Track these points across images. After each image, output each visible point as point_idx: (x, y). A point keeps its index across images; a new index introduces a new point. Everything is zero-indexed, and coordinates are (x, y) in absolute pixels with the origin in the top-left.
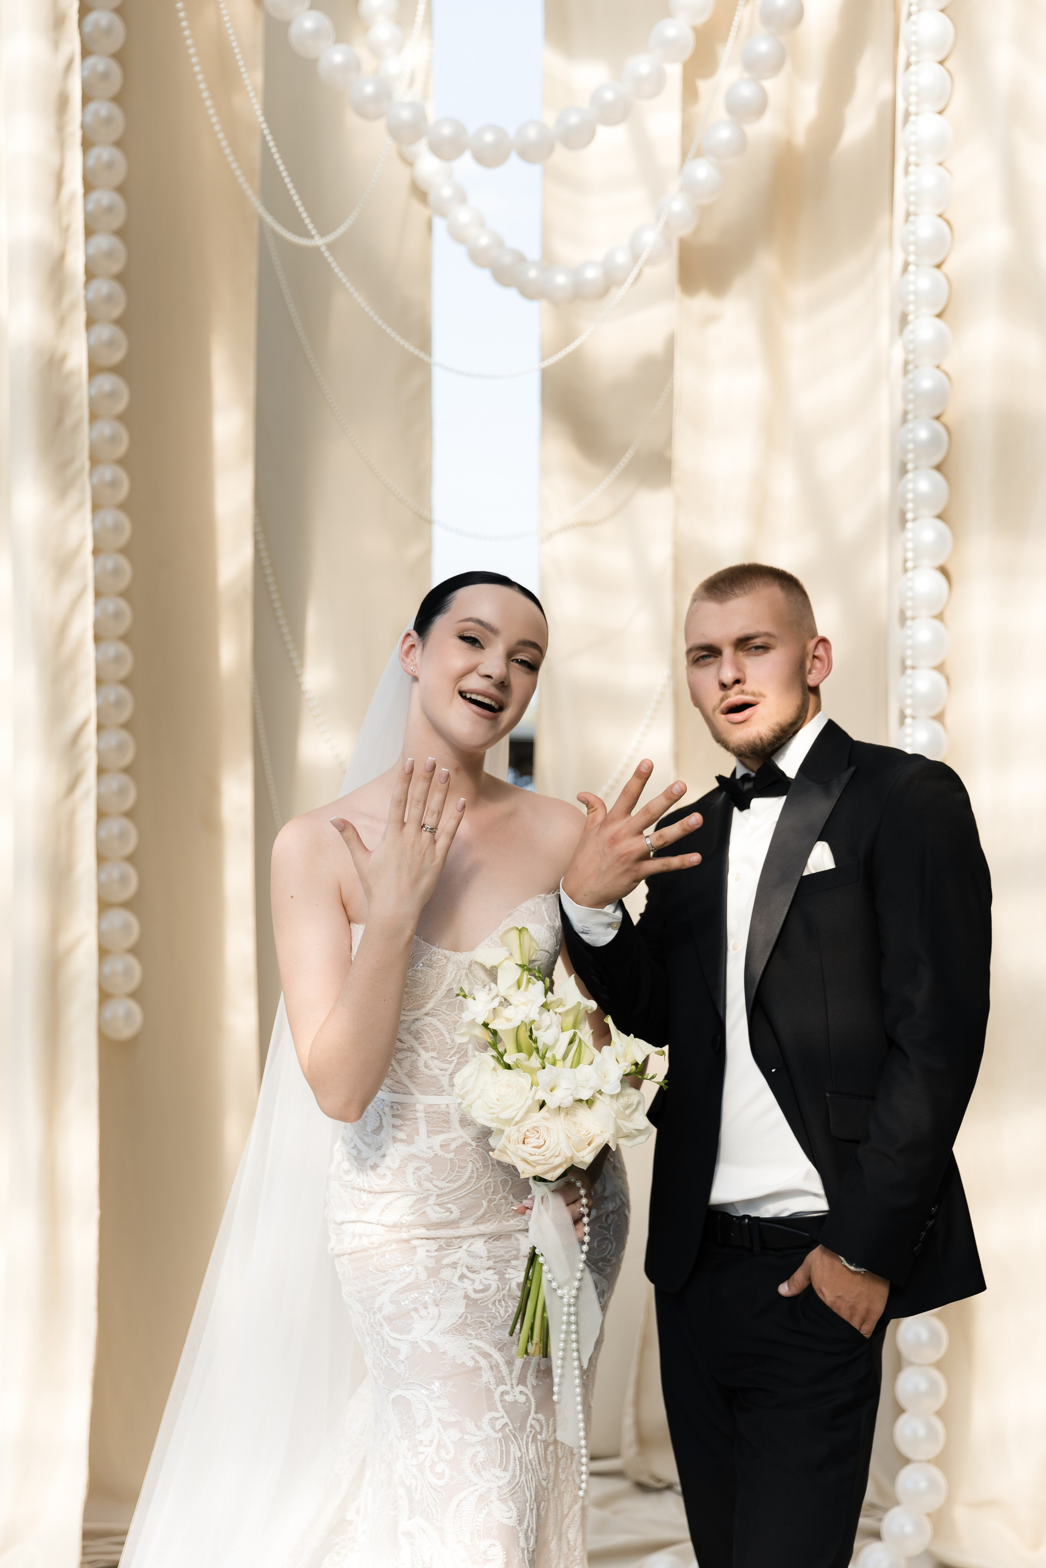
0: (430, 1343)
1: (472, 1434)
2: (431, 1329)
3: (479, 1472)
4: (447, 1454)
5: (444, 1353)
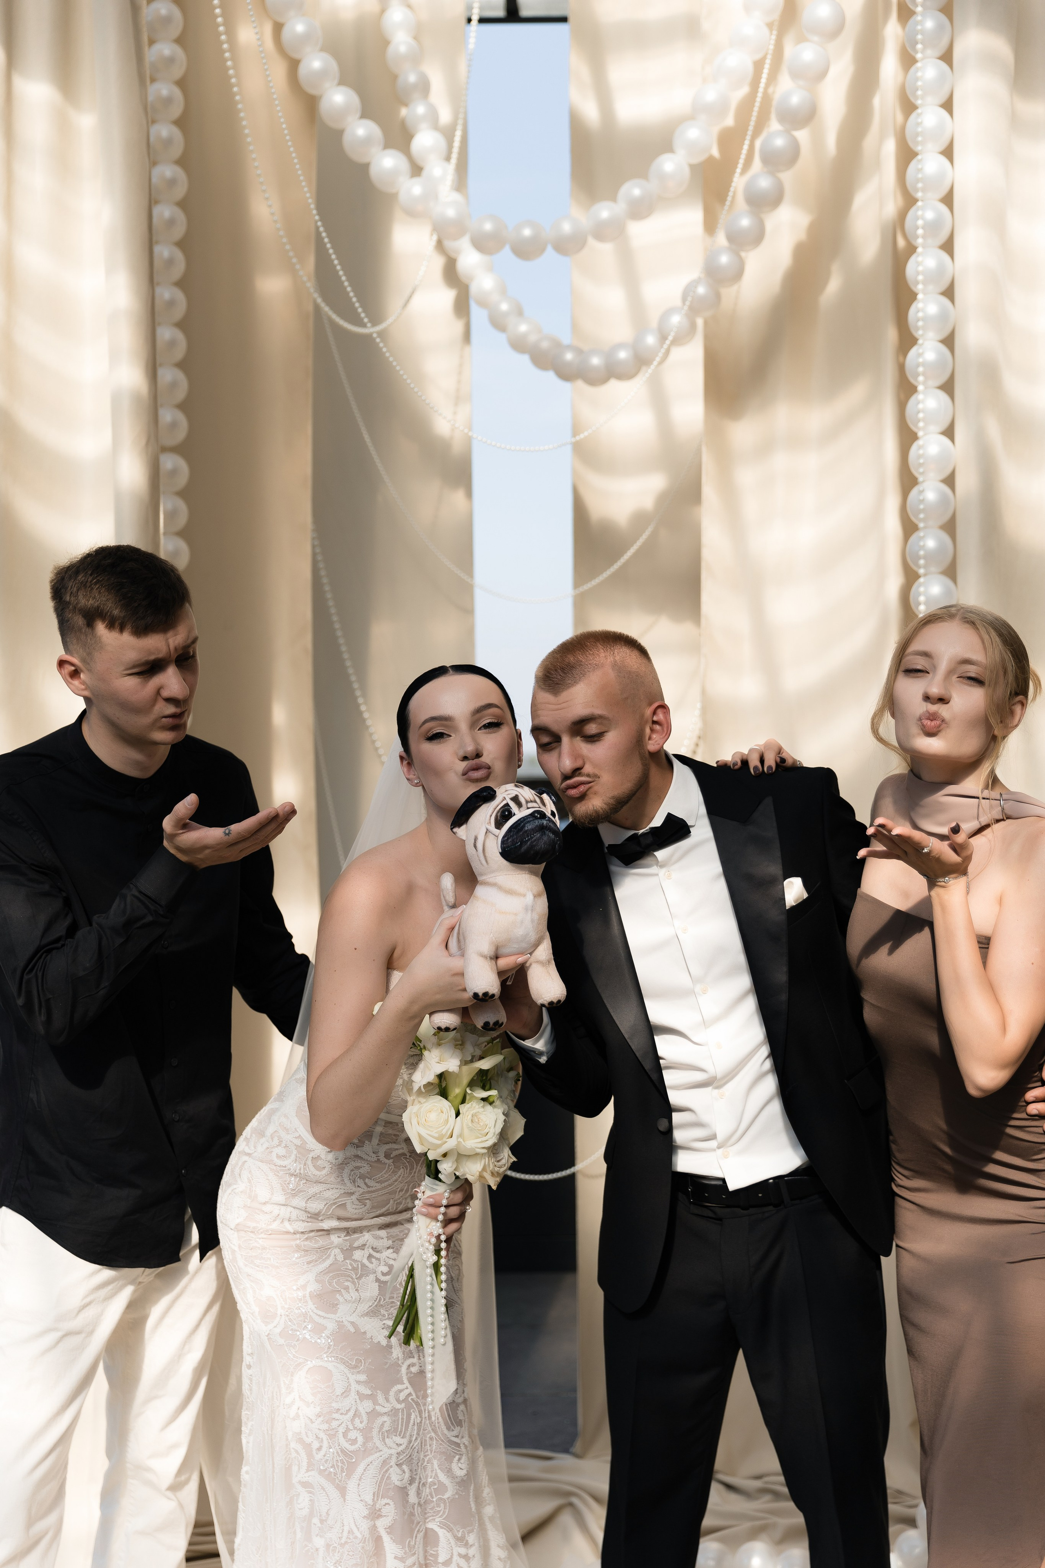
3: (384, 1440)
4: (361, 1422)
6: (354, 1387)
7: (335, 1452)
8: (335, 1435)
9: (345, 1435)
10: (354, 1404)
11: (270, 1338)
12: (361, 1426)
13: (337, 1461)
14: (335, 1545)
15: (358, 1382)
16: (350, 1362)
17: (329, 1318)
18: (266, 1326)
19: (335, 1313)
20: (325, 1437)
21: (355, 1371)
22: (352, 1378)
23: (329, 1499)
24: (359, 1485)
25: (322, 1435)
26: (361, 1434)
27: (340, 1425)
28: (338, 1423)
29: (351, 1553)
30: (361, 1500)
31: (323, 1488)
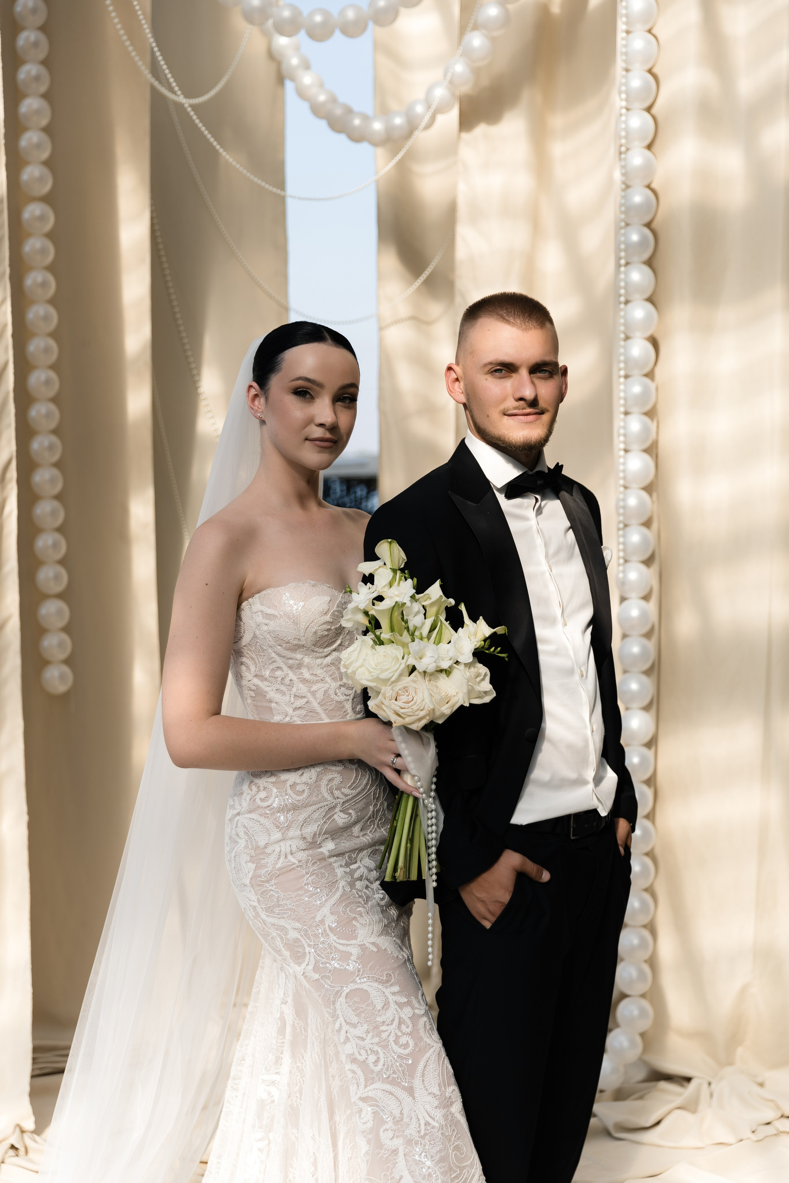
6: (391, 998)
7: (392, 1059)
8: (387, 1046)
9: (396, 1042)
10: (396, 1014)
11: (306, 976)
12: (408, 1030)
13: (397, 1066)
14: (417, 1139)
15: (394, 994)
16: (381, 978)
17: (352, 944)
18: (299, 966)
19: (356, 938)
20: (379, 1049)
21: (388, 985)
22: (387, 991)
23: (400, 1101)
24: (423, 1081)
25: (376, 1048)
26: (410, 1037)
27: (389, 1035)
28: (387, 1034)
29: (432, 1142)
30: (430, 1093)
31: (391, 1093)
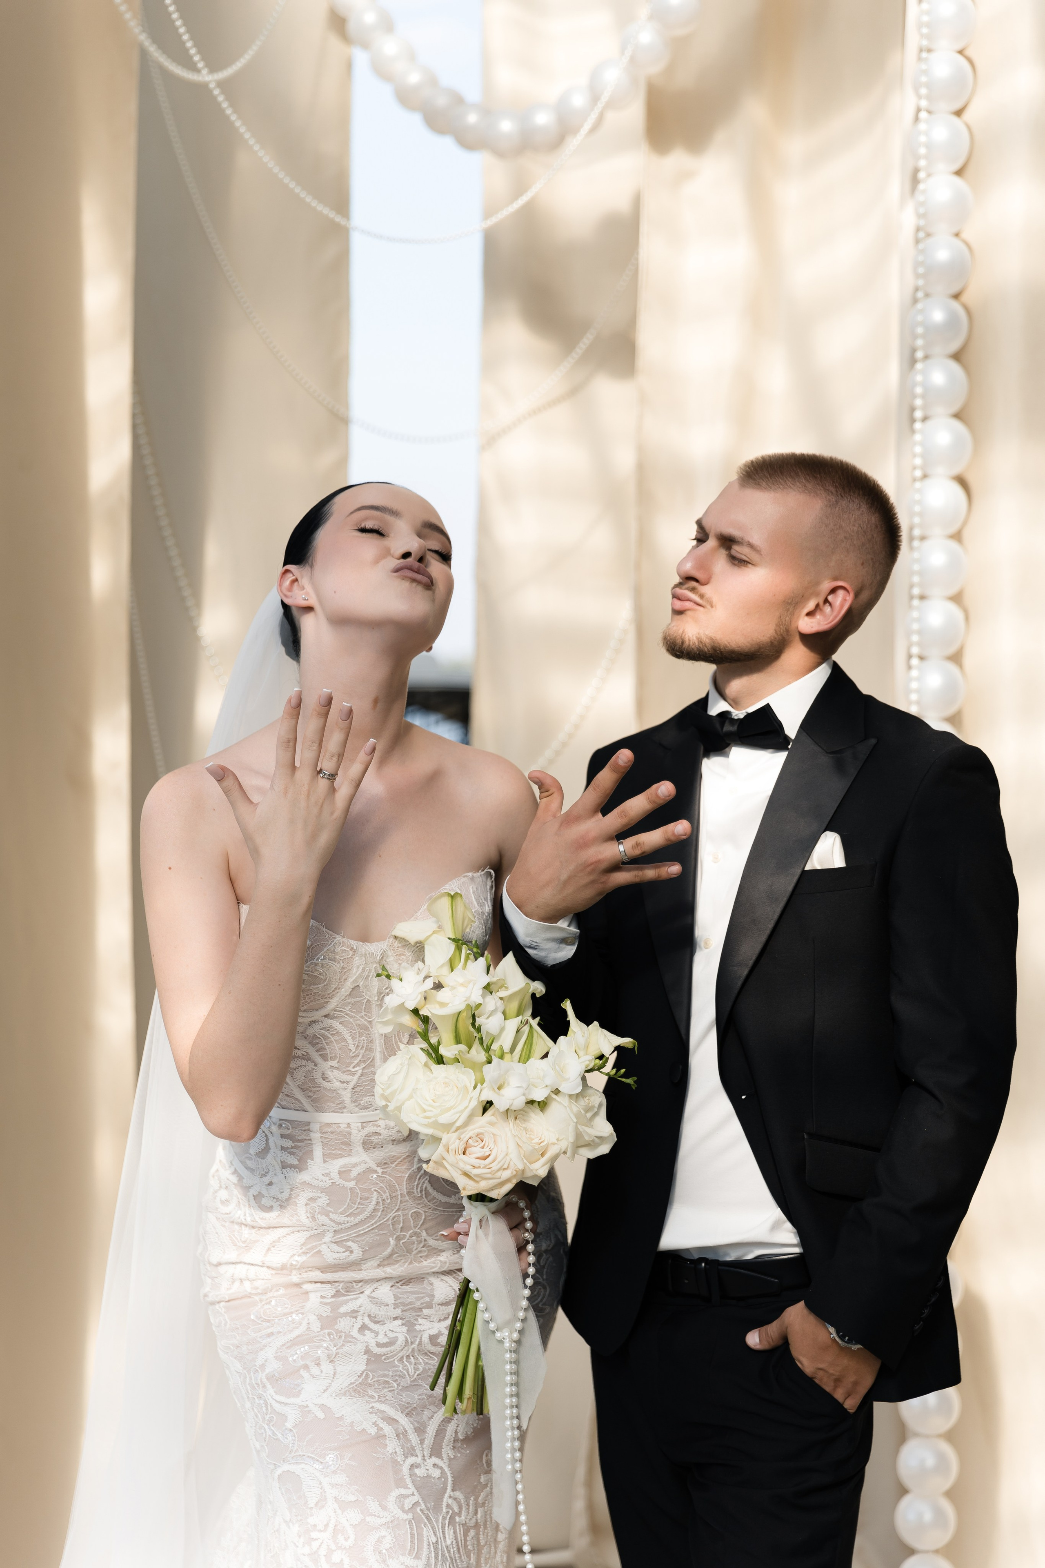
0: (323, 1407)
1: (375, 1515)
2: (325, 1391)
3: (384, 1561)
4: (346, 1539)
5: (341, 1418)
10: (333, 1516)
19: (298, 1394)
22: (327, 1481)
